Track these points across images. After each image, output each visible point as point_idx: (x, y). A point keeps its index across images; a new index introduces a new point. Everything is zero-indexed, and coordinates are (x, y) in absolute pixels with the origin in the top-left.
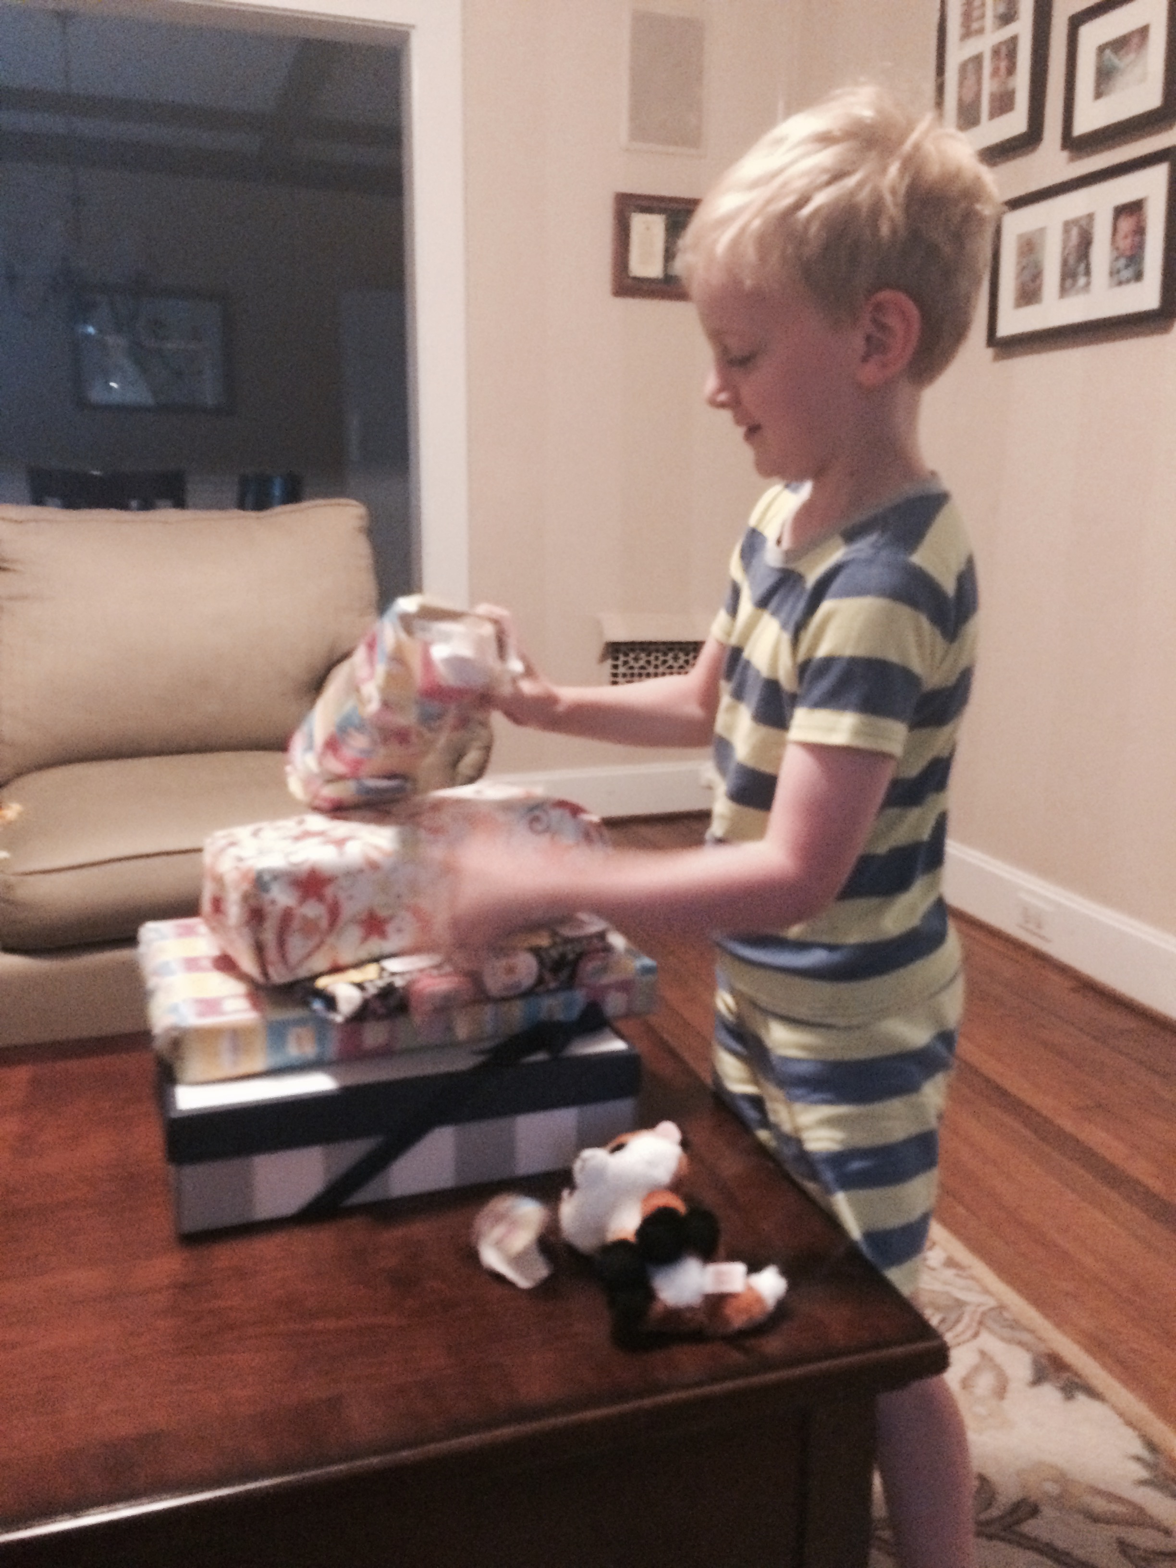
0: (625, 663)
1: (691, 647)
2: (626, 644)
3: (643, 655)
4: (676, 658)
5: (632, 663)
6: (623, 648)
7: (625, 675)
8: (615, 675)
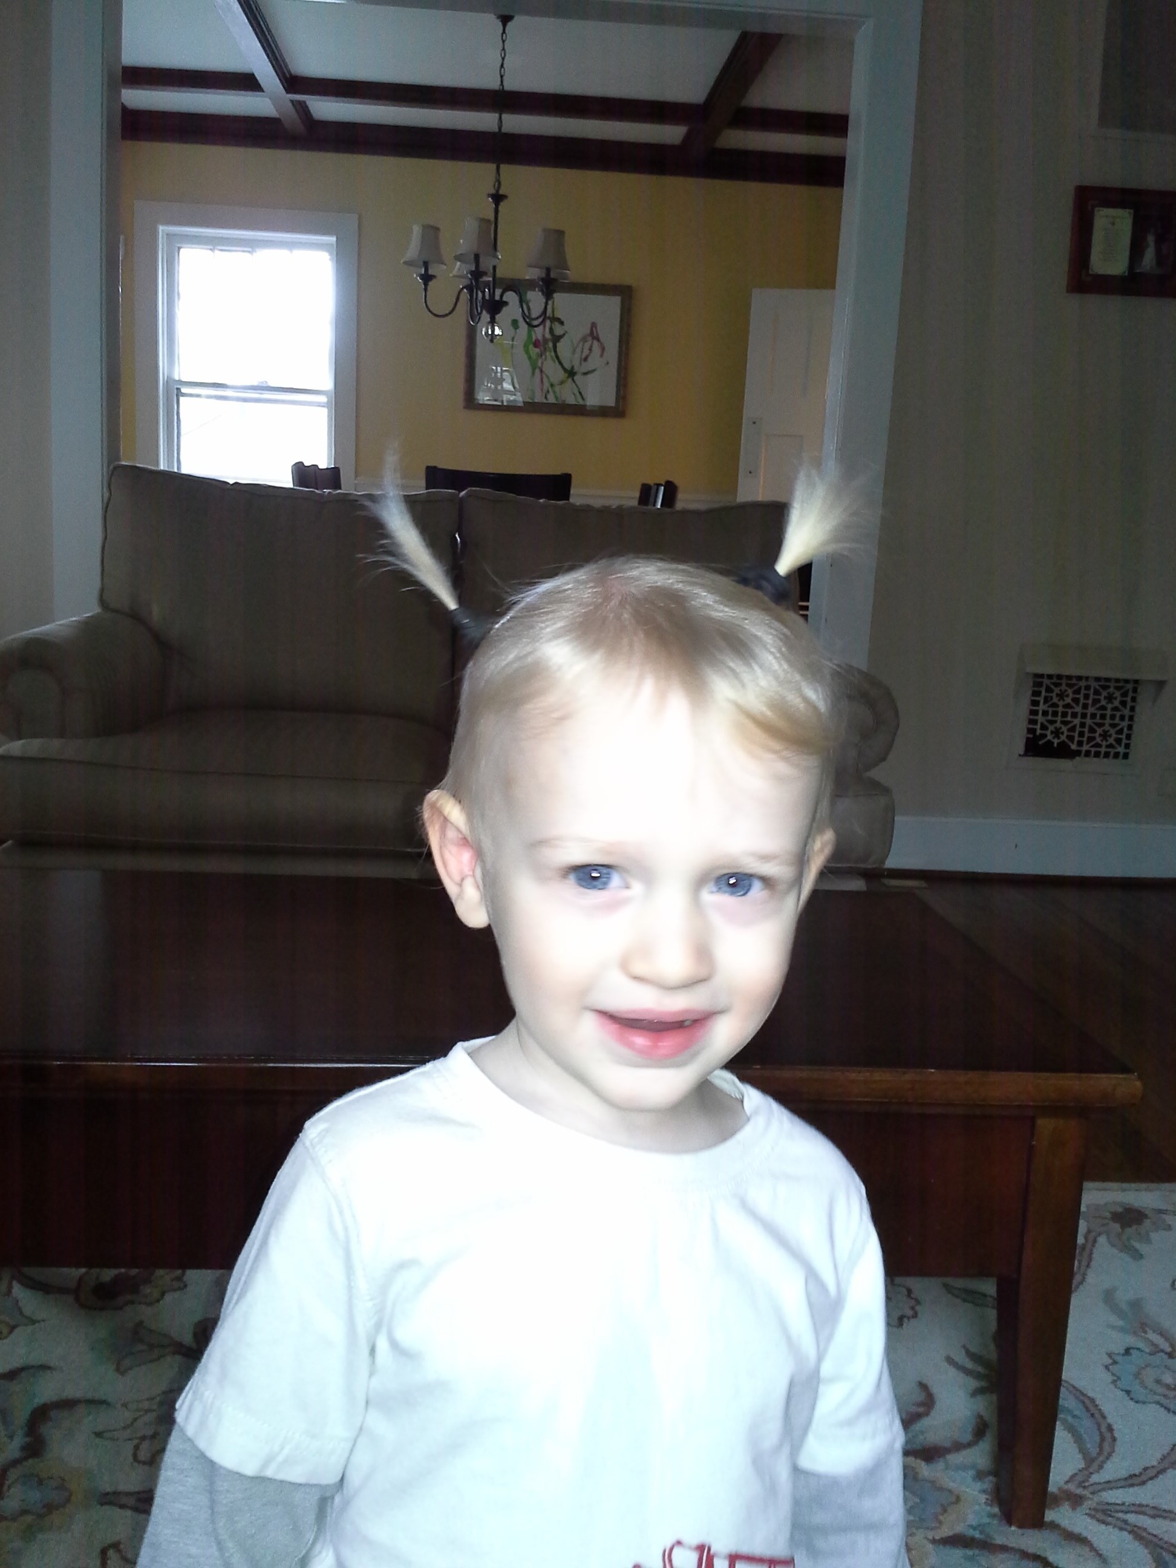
0: (1046, 700)
1: (1130, 686)
2: (1050, 677)
3: (1070, 691)
4: (1110, 698)
5: (1055, 700)
6: (1046, 681)
7: (1045, 713)
8: (1034, 713)
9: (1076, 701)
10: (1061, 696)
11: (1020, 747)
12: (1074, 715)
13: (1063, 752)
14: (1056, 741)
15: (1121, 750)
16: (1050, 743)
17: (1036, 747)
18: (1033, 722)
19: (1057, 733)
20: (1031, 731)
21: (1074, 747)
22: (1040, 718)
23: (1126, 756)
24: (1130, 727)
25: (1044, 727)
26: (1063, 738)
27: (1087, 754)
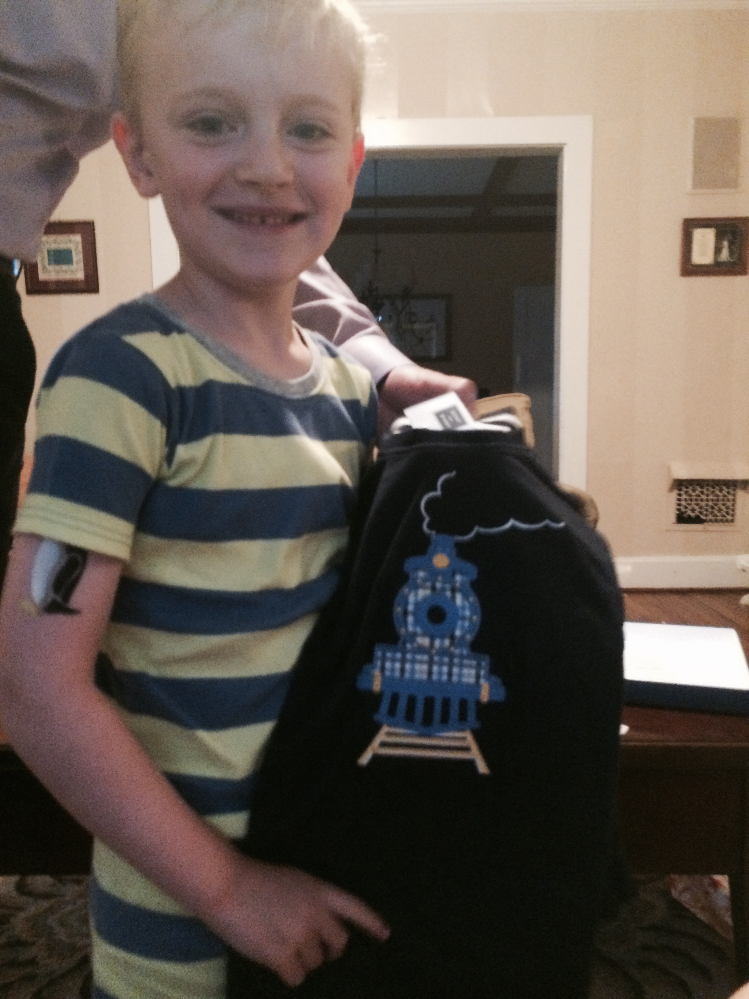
0: (686, 492)
1: (731, 484)
2: (687, 480)
3: (698, 488)
4: (721, 490)
5: (691, 492)
6: (685, 483)
7: (686, 500)
8: (679, 500)
9: (702, 493)
10: (694, 491)
11: (673, 517)
12: (702, 500)
13: (697, 520)
14: (692, 515)
15: (729, 517)
16: (689, 517)
17: (682, 518)
18: (679, 505)
19: (693, 510)
20: (679, 510)
21: (703, 517)
22: (683, 503)
23: (732, 521)
24: (733, 505)
25: (686, 508)
26: (697, 513)
27: (711, 521)
